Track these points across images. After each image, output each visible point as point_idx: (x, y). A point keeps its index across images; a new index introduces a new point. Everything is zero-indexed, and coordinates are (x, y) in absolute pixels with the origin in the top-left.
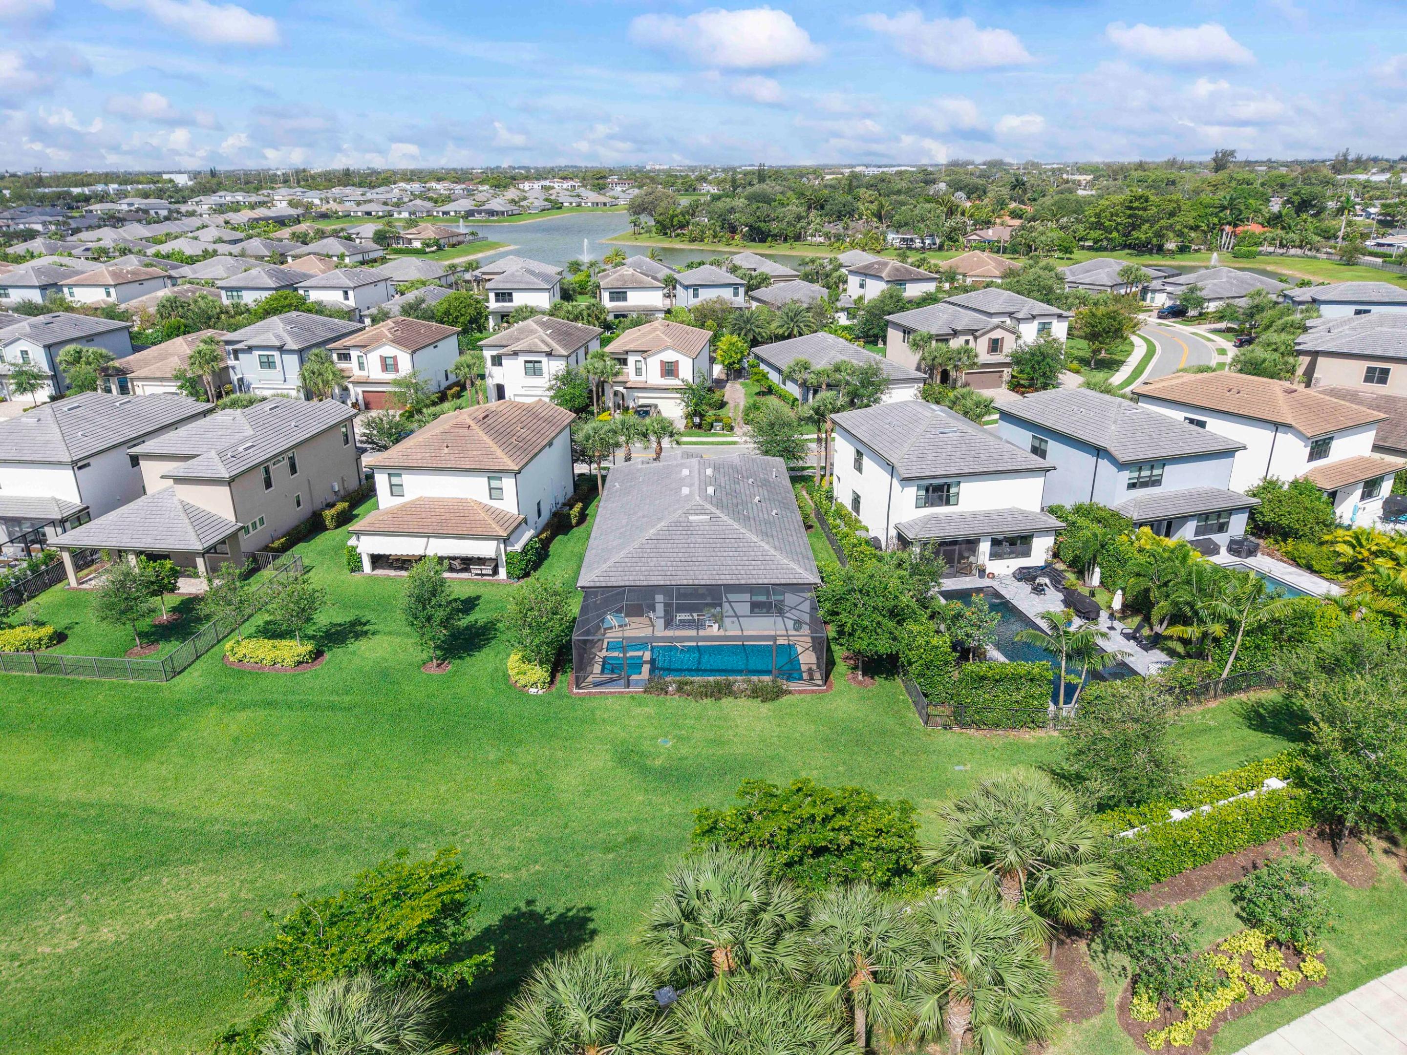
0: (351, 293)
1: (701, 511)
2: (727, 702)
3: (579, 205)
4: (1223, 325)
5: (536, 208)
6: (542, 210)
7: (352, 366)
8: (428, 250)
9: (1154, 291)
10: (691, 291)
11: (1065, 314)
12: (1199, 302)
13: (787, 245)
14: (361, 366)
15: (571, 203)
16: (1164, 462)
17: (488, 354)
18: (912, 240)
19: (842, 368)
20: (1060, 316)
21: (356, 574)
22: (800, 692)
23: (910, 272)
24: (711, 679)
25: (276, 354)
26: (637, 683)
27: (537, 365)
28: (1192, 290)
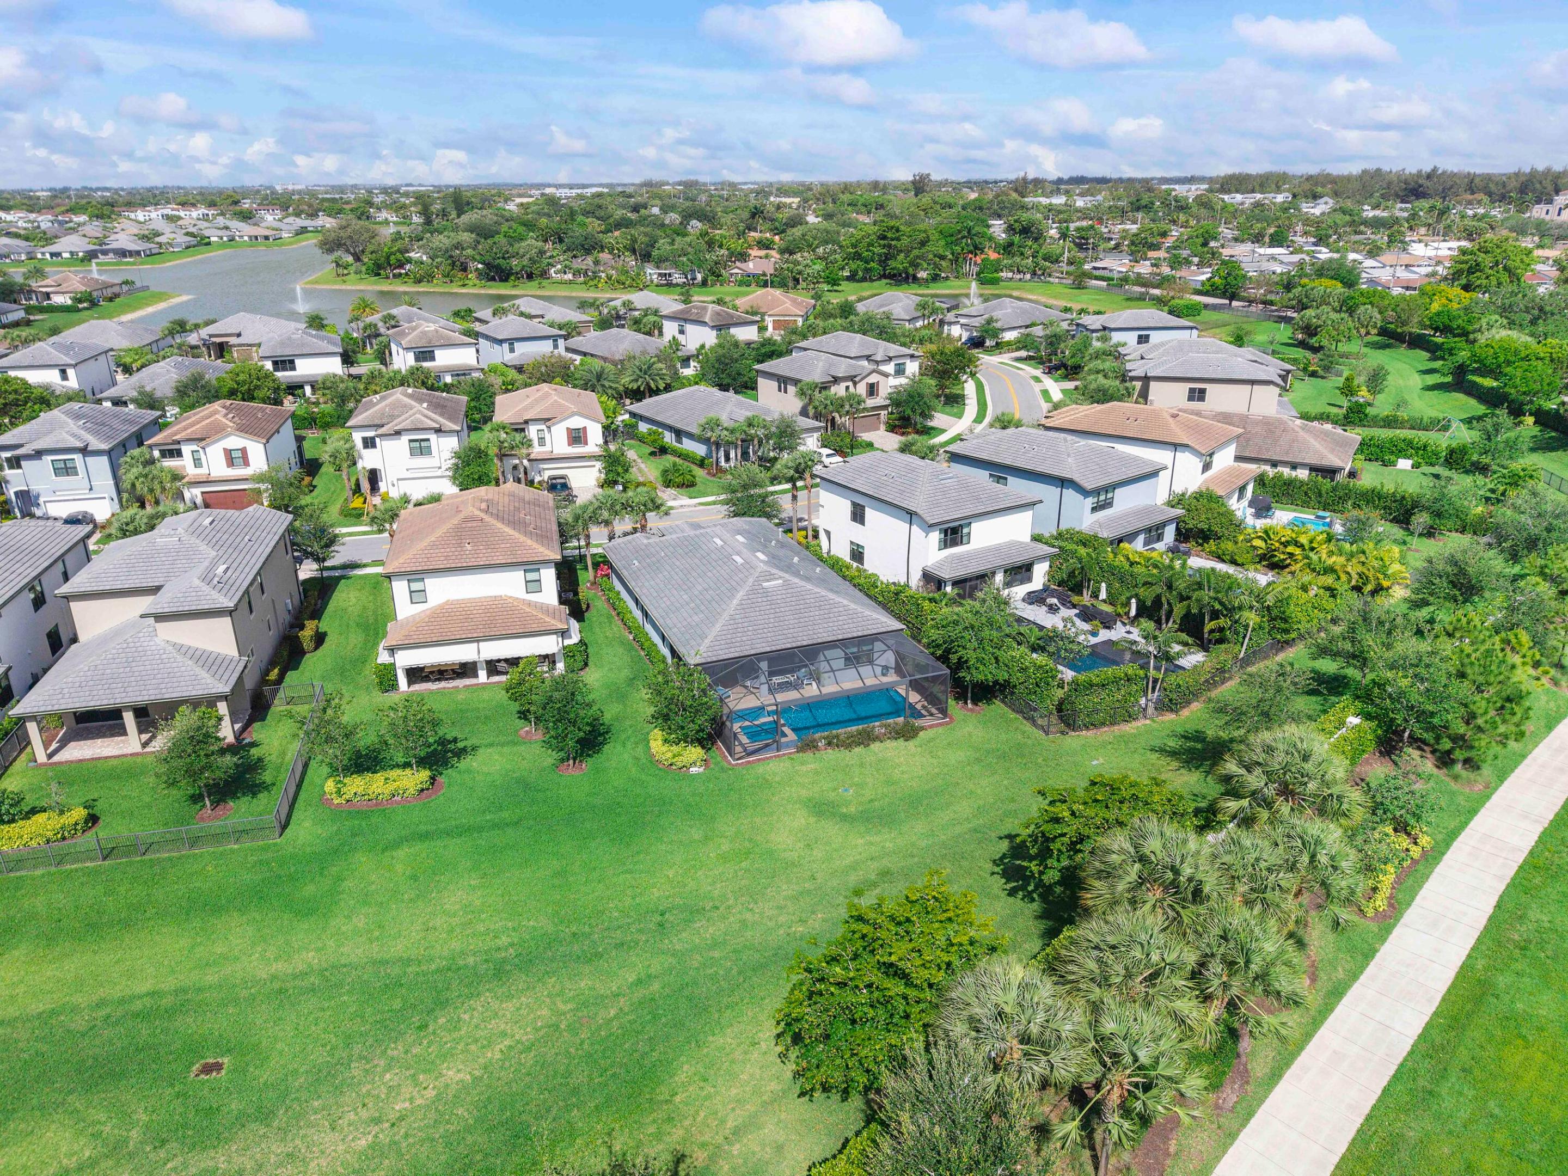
0: (71, 372)
1: (771, 577)
2: (875, 746)
3: (232, 239)
4: (1023, 353)
5: (179, 245)
6: (187, 248)
7: (185, 464)
8: (80, 306)
9: (950, 324)
10: (506, 346)
11: (916, 354)
12: (995, 333)
13: (535, 283)
14: (197, 463)
15: (221, 238)
16: (1113, 487)
17: (358, 437)
18: (670, 275)
19: (755, 423)
20: (912, 356)
21: (391, 694)
22: (931, 727)
23: (732, 317)
24: (854, 728)
25: (78, 457)
26: (787, 745)
27: (423, 444)
28: (989, 322)
